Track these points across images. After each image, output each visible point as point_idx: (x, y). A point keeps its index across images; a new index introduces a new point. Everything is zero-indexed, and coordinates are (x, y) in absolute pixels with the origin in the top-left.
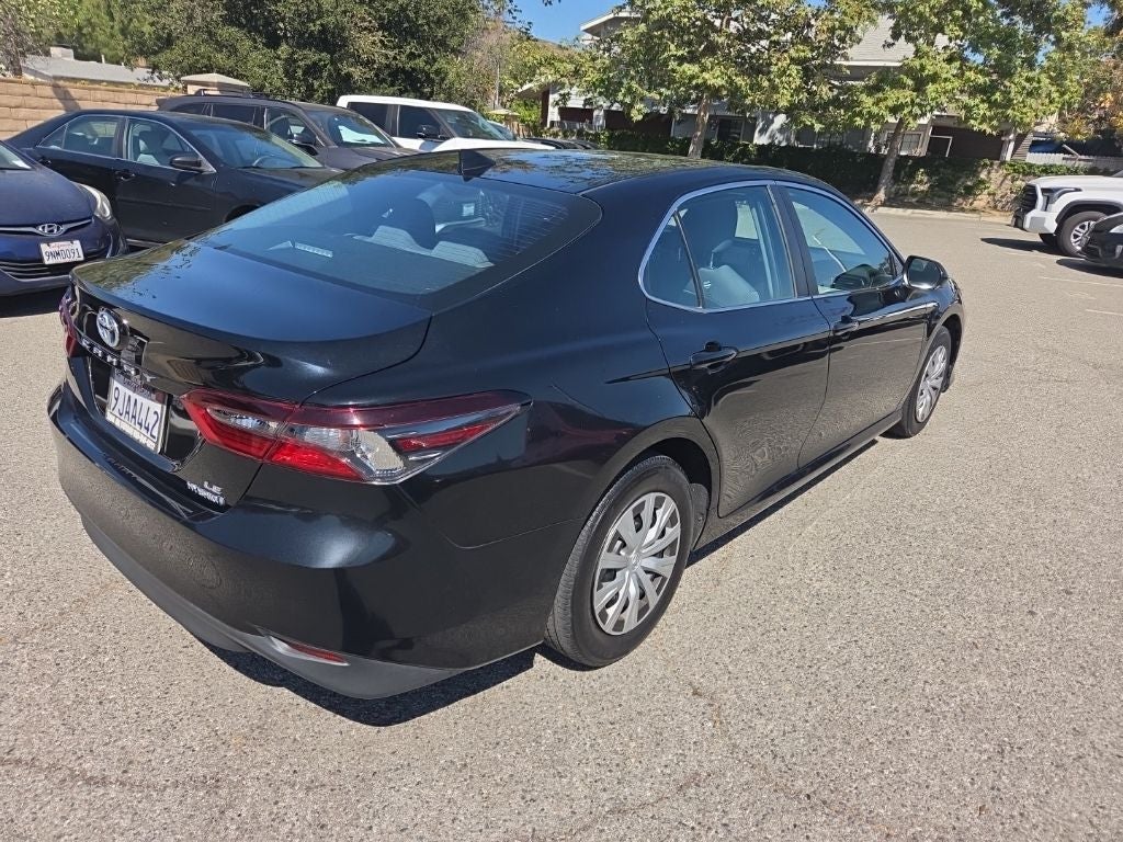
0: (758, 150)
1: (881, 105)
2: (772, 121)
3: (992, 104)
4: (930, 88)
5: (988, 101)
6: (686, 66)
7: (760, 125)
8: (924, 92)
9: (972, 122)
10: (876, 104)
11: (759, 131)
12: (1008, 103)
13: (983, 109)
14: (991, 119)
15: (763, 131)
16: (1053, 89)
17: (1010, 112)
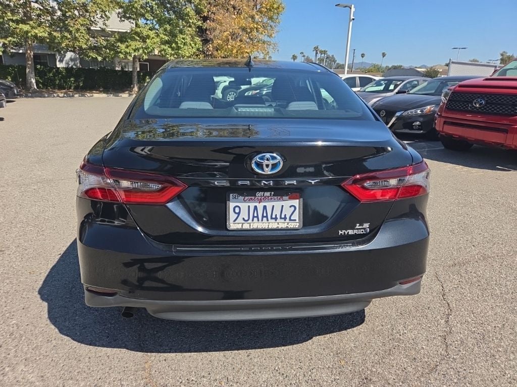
0: (65, 70)
1: (129, 48)
2: (65, 56)
3: (173, 49)
4: (148, 41)
5: (170, 47)
6: (21, 26)
7: (58, 58)
8: (146, 42)
9: (168, 56)
10: (127, 47)
11: (59, 61)
12: (179, 48)
13: (170, 51)
14: (173, 55)
15: (61, 61)
16: (192, 42)
17: (180, 52)
